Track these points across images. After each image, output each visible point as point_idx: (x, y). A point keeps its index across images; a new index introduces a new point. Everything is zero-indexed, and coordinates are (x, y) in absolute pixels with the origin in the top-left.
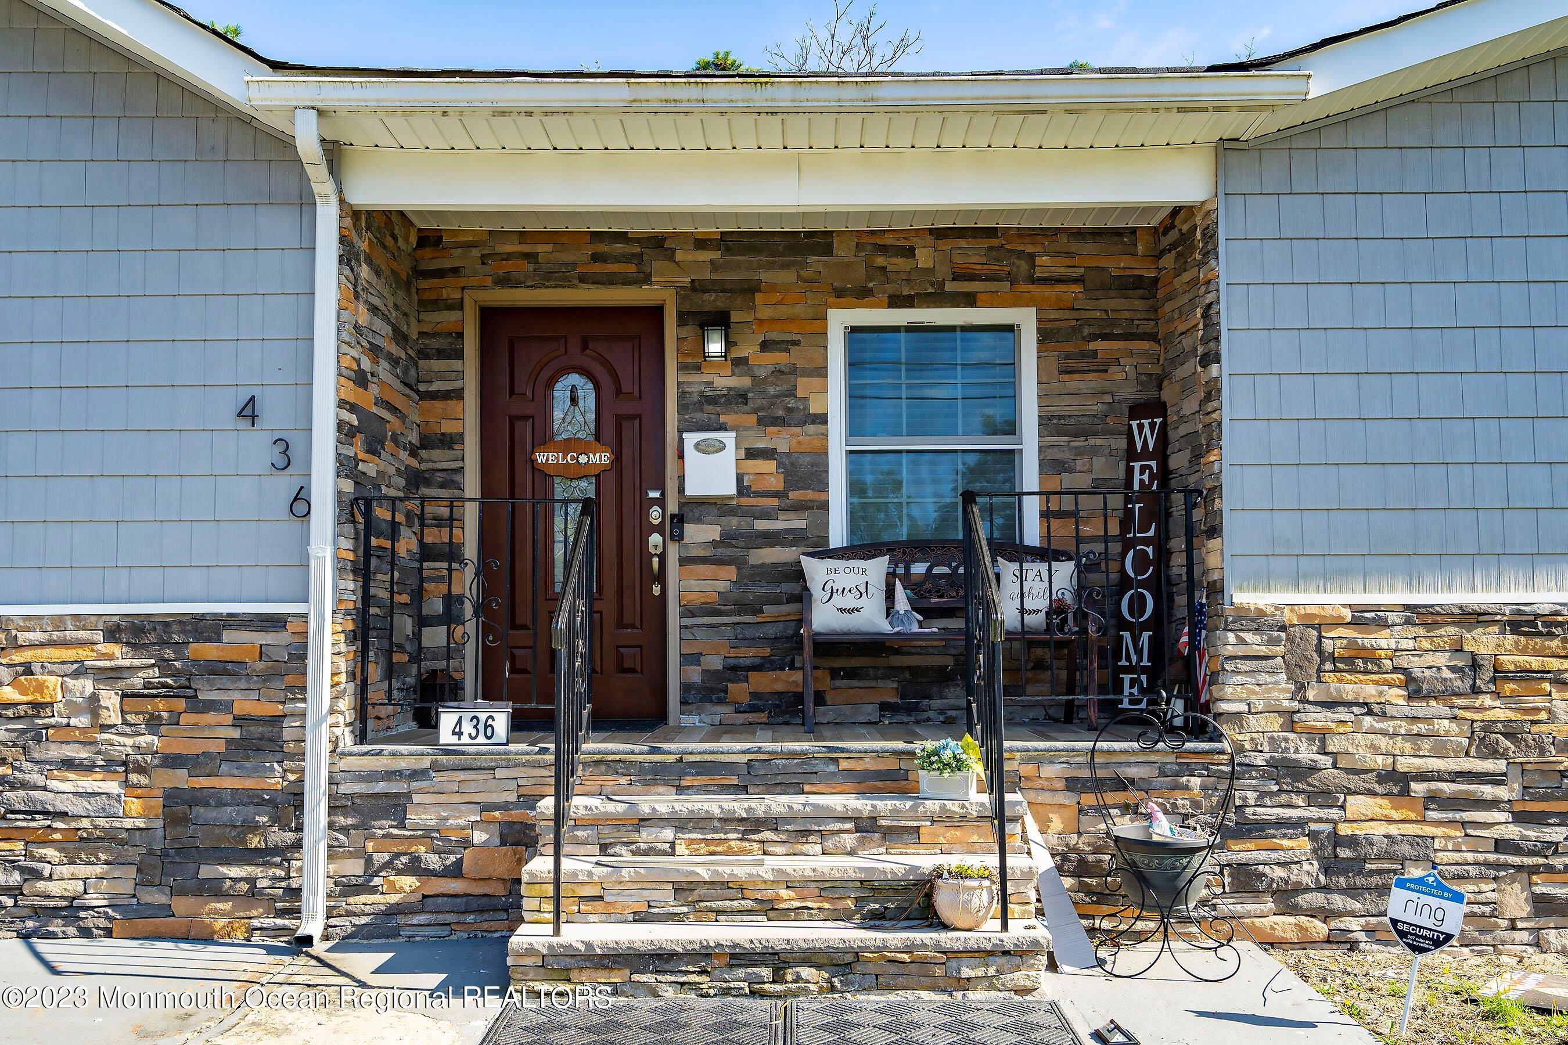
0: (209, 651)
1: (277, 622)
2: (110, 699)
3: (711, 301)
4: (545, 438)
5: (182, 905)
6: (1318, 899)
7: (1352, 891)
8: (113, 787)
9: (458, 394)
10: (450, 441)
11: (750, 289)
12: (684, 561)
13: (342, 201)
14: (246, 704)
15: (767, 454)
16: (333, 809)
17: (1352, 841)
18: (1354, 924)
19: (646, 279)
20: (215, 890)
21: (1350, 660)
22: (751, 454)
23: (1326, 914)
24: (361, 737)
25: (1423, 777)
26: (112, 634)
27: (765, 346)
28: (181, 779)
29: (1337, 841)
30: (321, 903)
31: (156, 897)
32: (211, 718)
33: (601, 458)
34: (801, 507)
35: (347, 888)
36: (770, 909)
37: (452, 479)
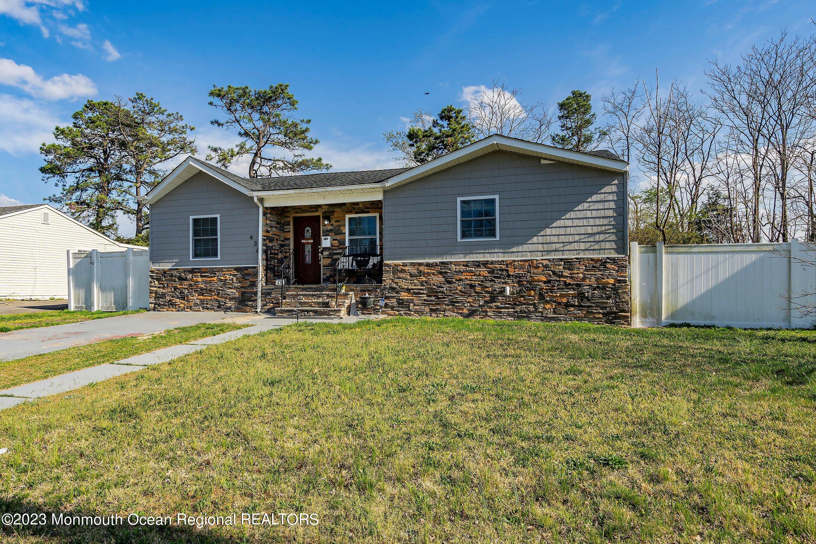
0: (246, 272)
1: (254, 268)
2: (235, 279)
3: (327, 214)
4: (303, 238)
5: (243, 308)
6: (397, 308)
7: (402, 307)
8: (235, 291)
9: (290, 231)
10: (289, 239)
11: (333, 212)
12: (323, 258)
13: (263, 206)
14: (251, 280)
15: (336, 240)
16: (262, 294)
17: (402, 299)
18: (402, 312)
19: (317, 211)
20: (247, 305)
21: (401, 271)
22: (334, 240)
23: (398, 311)
24: (266, 284)
25: (412, 289)
26: (235, 270)
27: (336, 222)
28: (243, 290)
29: (400, 299)
30: (260, 307)
31: (240, 306)
32: (247, 281)
33: (312, 241)
34: (341, 248)
35: (264, 305)
36: (311, 306)
37: (289, 245)
